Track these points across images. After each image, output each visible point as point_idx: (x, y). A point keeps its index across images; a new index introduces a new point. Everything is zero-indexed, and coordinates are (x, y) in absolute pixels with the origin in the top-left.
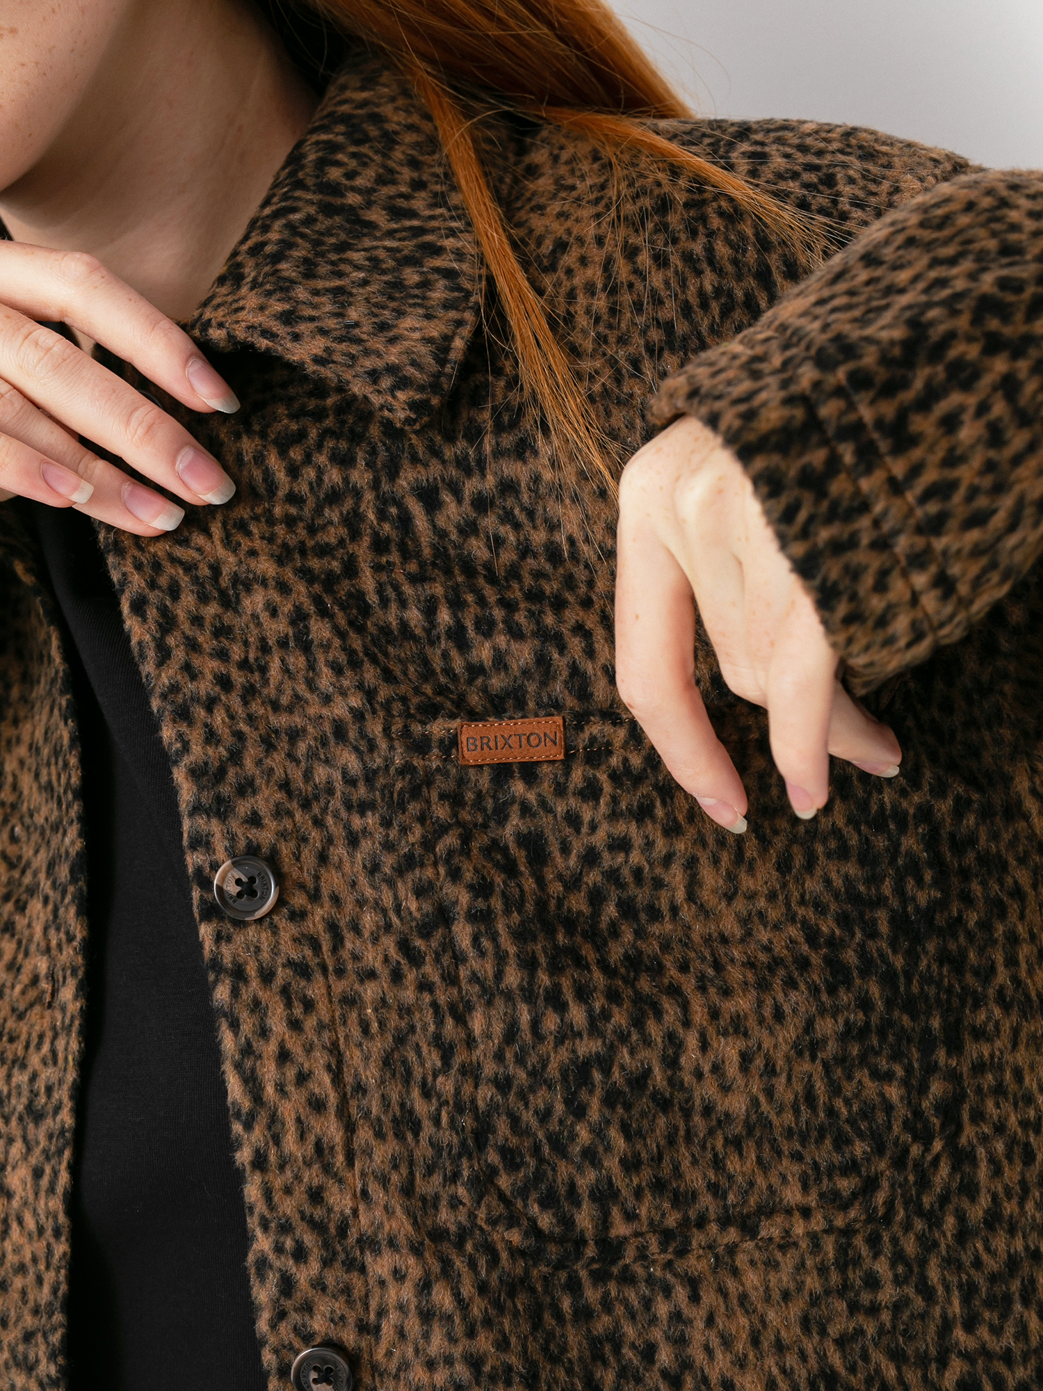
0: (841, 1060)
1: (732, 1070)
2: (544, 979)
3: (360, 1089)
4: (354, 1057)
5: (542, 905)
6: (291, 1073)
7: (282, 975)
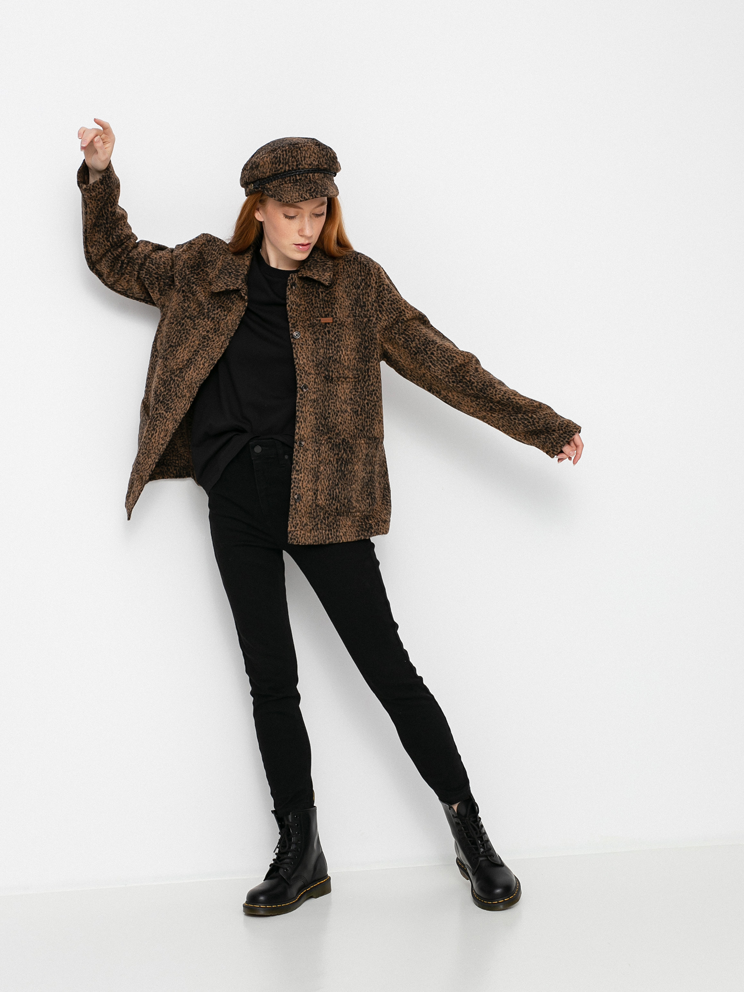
0: (359, 361)
1: (346, 360)
2: (328, 347)
3: (308, 357)
5: (329, 339)
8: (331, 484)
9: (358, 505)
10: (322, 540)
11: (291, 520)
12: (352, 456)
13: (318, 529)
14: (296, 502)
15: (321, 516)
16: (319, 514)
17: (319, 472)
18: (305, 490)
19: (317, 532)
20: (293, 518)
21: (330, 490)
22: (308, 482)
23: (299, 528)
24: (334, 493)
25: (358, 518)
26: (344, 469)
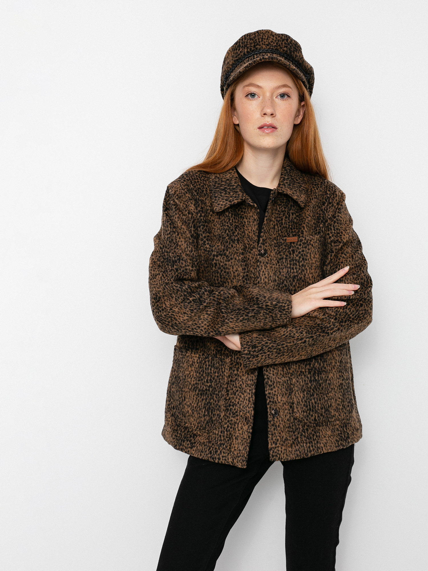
1: (311, 278)
2: (292, 266)
3: (270, 276)
4: (271, 273)
5: (293, 258)
6: (264, 274)
7: (265, 263)
8: (306, 395)
9: (337, 414)
10: (304, 454)
11: (270, 436)
12: (324, 364)
13: (299, 443)
14: (274, 417)
15: (300, 429)
16: (297, 426)
17: (292, 384)
18: (281, 404)
19: (298, 446)
20: (272, 435)
21: (306, 402)
22: (283, 396)
23: (280, 444)
24: (311, 404)
25: (337, 426)
26: (318, 379)
